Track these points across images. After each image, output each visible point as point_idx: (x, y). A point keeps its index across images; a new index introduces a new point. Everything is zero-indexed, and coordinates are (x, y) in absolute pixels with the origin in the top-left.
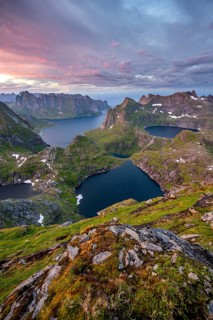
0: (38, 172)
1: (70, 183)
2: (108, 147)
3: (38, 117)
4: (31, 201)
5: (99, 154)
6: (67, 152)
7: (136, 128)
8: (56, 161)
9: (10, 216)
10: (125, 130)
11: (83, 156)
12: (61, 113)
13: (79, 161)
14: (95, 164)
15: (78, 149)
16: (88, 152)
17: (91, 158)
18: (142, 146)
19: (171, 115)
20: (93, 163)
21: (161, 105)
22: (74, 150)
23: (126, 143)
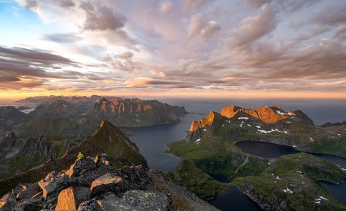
5: (204, 179)
6: (178, 177)
7: (227, 144)
10: (215, 146)
11: (192, 181)
12: (138, 120)
14: (203, 191)
15: (186, 174)
16: (194, 176)
17: (199, 184)
18: (236, 165)
19: (260, 129)
20: (201, 188)
21: (247, 118)
22: (183, 175)
23: (218, 160)
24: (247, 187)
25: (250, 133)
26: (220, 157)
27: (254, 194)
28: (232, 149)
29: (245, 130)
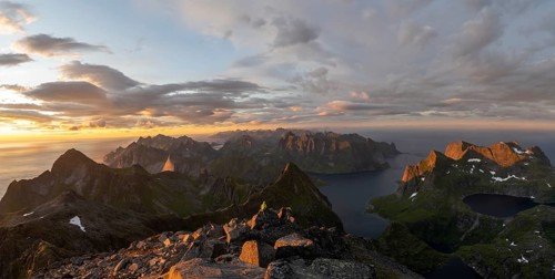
7: (452, 199)
18: (463, 230)
21: (478, 160)
24: (473, 258)
26: (443, 219)
27: (481, 267)
28: (459, 206)
29: (476, 178)
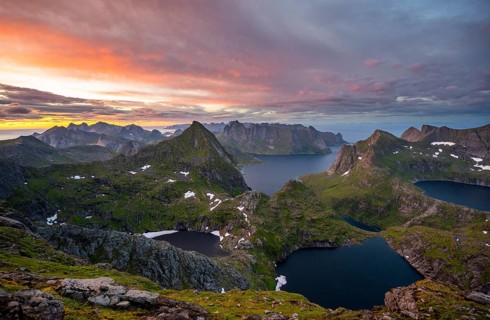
0: (230, 222)
1: (271, 252)
2: (338, 205)
3: (243, 151)
4: (215, 263)
5: (322, 215)
6: (273, 202)
7: (396, 180)
8: (256, 212)
9: (189, 276)
10: (373, 182)
11: (295, 213)
12: (272, 148)
13: (288, 218)
14: (313, 229)
15: (289, 201)
16: (304, 207)
17: (308, 218)
18: (407, 215)
19: (480, 163)
20: (310, 227)
21: (451, 144)
22: (283, 201)
23: (374, 203)
24: (408, 243)
25: (455, 168)
26: (380, 199)
27: (421, 259)
29: (442, 163)
